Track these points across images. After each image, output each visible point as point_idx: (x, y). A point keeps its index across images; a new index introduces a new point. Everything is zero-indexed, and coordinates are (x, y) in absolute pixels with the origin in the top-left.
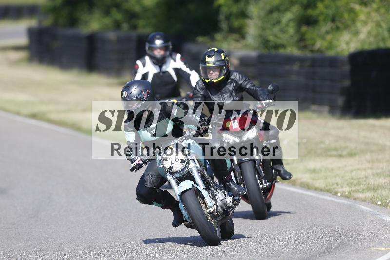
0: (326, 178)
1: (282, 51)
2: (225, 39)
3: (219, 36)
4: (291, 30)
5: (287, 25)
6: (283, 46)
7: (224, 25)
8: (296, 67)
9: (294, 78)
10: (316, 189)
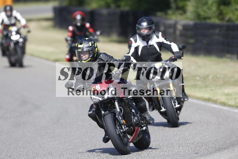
0: (235, 99)
1: (208, 21)
2: (174, 13)
3: (170, 12)
4: (214, 8)
5: (212, 5)
6: (209, 18)
7: (173, 5)
8: (217, 31)
9: (216, 37)
10: (229, 106)
